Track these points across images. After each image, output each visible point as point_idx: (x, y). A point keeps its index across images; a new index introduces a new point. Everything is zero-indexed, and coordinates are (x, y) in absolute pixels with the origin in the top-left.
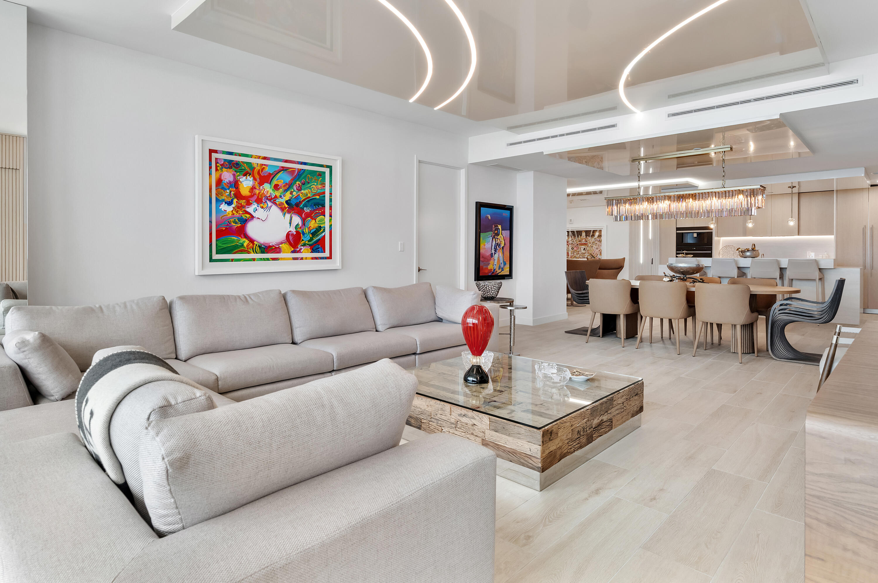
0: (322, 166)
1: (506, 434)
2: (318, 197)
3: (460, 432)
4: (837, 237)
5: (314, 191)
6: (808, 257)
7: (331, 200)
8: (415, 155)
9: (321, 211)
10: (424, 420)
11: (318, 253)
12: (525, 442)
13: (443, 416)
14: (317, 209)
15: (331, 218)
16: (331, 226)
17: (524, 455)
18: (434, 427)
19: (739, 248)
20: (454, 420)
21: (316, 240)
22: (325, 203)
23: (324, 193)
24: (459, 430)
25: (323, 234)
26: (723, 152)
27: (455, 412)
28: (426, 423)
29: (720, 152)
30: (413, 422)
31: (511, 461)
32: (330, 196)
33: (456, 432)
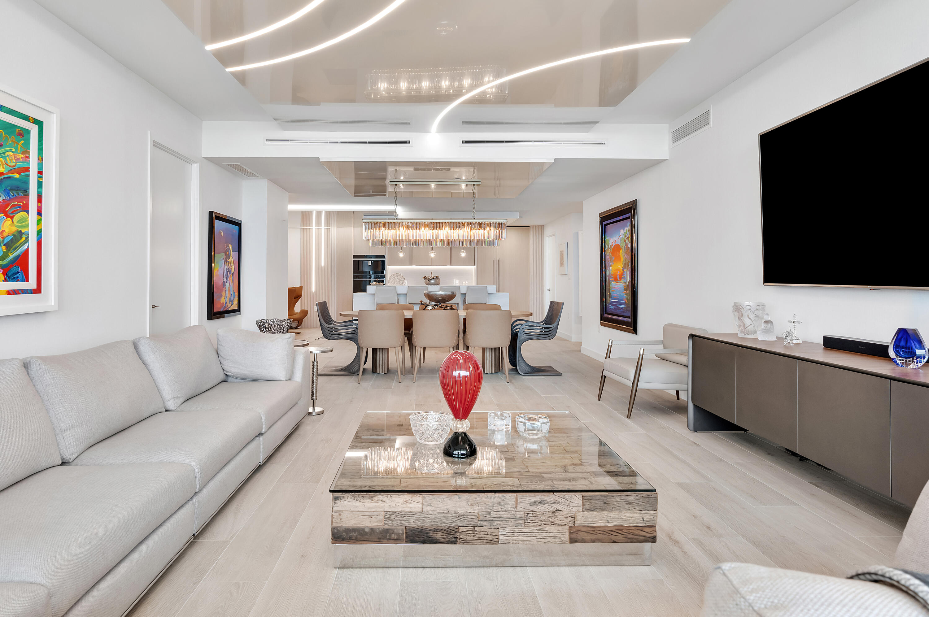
0: (26, 118)
1: (608, 510)
2: (17, 176)
3: (533, 528)
4: (477, 267)
5: (10, 163)
6: (454, 285)
7: (40, 185)
8: (149, 132)
9: (23, 203)
10: (462, 528)
11: (17, 282)
12: (636, 512)
13: (501, 513)
14: (16, 199)
15: (40, 217)
16: (39, 232)
17: (633, 528)
18: (483, 533)
19: (425, 276)
20: (522, 513)
21: (14, 258)
22: (29, 189)
23: (27, 169)
24: (531, 524)
25: (25, 247)
26: (473, 185)
27: (523, 502)
28: (467, 531)
29: (471, 185)
30: (440, 537)
31: (614, 542)
32: (39, 177)
33: (526, 529)
